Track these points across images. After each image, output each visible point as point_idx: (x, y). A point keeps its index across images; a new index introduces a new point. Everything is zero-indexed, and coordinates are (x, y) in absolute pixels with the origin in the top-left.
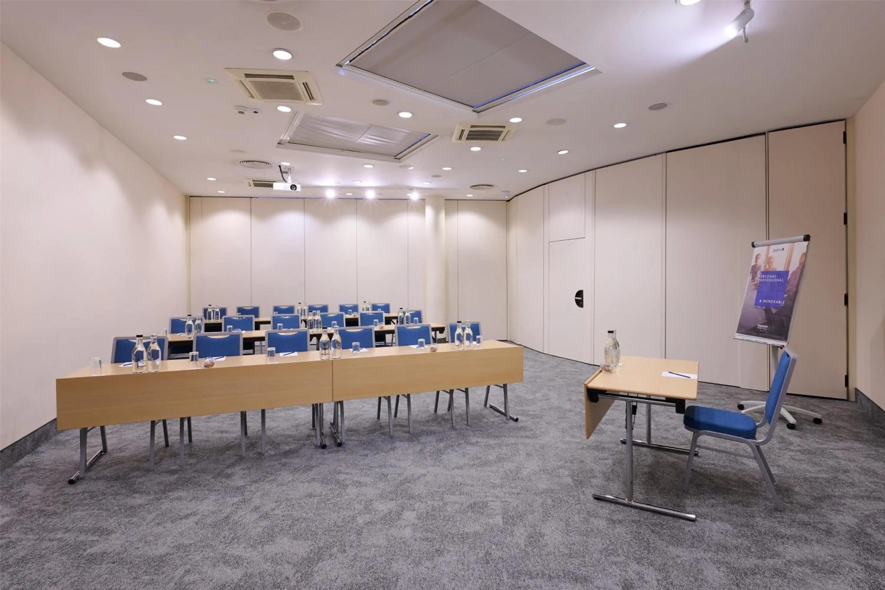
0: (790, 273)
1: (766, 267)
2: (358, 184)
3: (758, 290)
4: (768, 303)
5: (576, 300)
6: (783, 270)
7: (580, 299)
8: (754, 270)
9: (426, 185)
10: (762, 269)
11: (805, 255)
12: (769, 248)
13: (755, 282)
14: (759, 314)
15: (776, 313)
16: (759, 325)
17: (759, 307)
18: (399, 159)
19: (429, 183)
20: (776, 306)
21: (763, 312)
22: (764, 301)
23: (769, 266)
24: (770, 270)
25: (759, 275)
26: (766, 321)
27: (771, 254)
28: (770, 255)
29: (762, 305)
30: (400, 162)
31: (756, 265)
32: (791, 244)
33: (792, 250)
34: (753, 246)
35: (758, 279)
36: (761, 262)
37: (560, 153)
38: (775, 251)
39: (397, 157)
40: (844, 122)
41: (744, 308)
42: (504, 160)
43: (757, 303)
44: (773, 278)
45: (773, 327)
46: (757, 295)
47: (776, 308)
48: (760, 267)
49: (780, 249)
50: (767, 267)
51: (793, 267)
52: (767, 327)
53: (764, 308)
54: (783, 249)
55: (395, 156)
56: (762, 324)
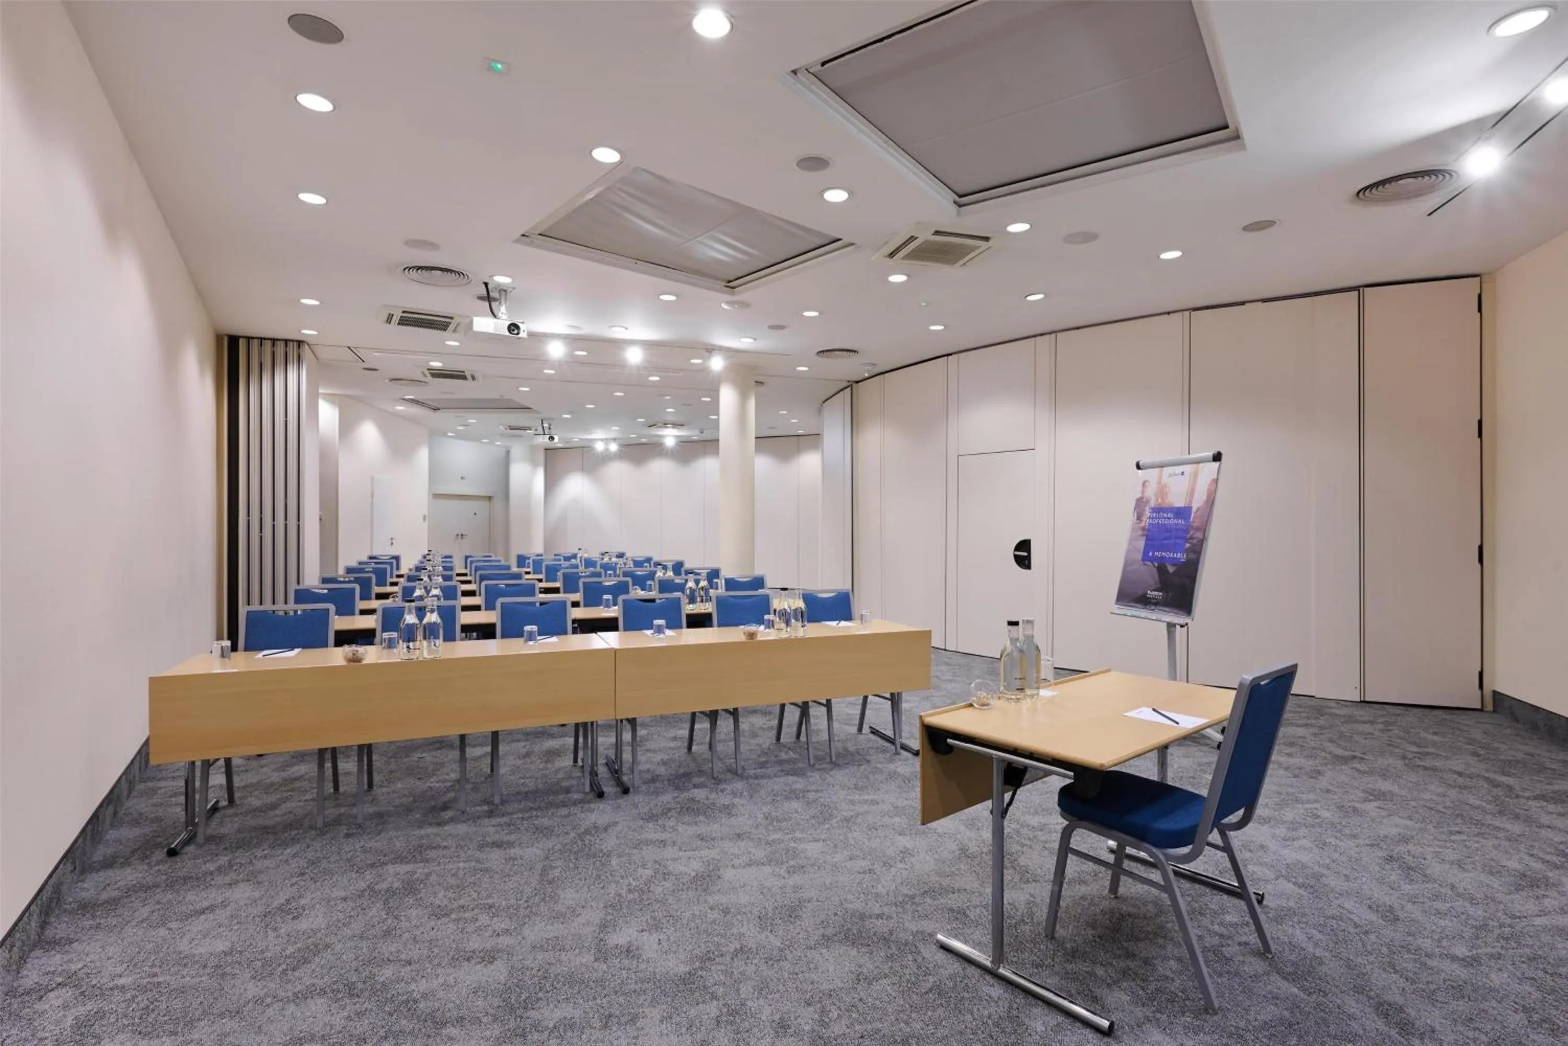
0: (1194, 510)
1: (1157, 501)
2: (618, 333)
3: (1147, 536)
4: (1163, 558)
5: (1016, 557)
6: (1183, 506)
7: (1025, 554)
8: (1140, 503)
9: (744, 343)
10: (1152, 504)
11: (1216, 481)
12: (1161, 472)
13: (1142, 524)
14: (1149, 574)
15: (1174, 573)
16: (1149, 592)
17: (1149, 563)
18: (733, 288)
19: (751, 340)
20: (1174, 562)
21: (1155, 570)
22: (1156, 554)
23: (1163, 499)
24: (1164, 505)
25: (1147, 513)
26: (1159, 585)
27: (1165, 480)
28: (1163, 482)
29: (1152, 560)
30: (733, 294)
31: (1142, 498)
32: (1194, 466)
33: (1195, 476)
34: (1138, 467)
35: (1146, 521)
36: (1150, 492)
37: (1029, 298)
38: (1171, 475)
39: (730, 284)
40: (1479, 278)
41: (1127, 564)
42: (923, 304)
43: (1145, 558)
44: (1169, 518)
45: (1170, 594)
46: (1146, 545)
47: (1173, 565)
48: (1148, 502)
49: (1177, 472)
50: (1160, 501)
51: (1198, 502)
52: (1161, 594)
53: (1156, 564)
54: (1183, 474)
55: (730, 282)
56: (1154, 590)
